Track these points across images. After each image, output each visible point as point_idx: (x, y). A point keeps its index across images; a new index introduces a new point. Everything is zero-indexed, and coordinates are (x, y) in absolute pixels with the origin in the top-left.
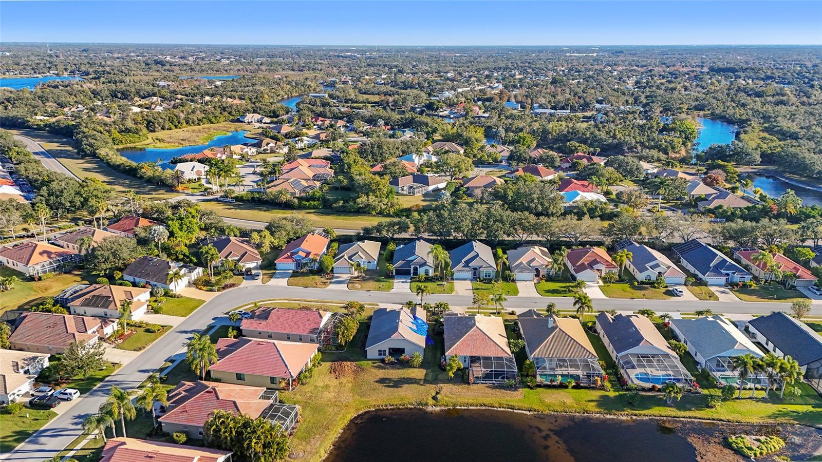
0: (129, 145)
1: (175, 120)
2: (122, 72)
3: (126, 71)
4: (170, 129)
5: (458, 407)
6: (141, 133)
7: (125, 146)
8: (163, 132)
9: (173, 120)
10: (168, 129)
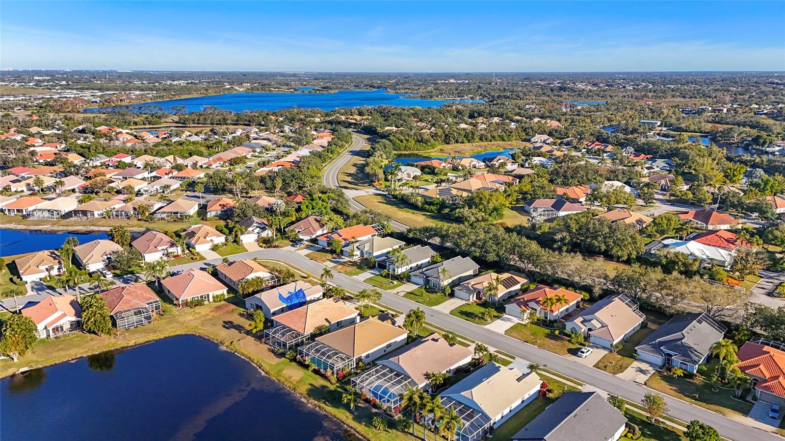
0: (415, 152)
1: (470, 136)
2: (519, 97)
3: (522, 96)
4: (463, 143)
5: (236, 354)
6: (429, 144)
7: (412, 152)
8: (457, 145)
9: (468, 136)
10: (461, 143)
